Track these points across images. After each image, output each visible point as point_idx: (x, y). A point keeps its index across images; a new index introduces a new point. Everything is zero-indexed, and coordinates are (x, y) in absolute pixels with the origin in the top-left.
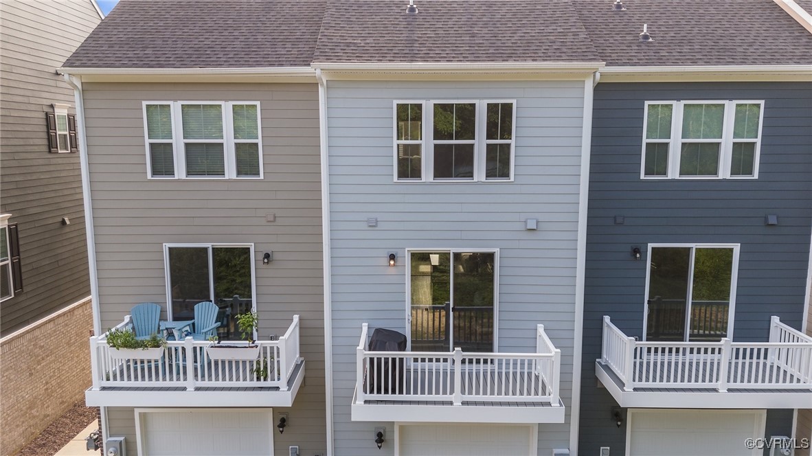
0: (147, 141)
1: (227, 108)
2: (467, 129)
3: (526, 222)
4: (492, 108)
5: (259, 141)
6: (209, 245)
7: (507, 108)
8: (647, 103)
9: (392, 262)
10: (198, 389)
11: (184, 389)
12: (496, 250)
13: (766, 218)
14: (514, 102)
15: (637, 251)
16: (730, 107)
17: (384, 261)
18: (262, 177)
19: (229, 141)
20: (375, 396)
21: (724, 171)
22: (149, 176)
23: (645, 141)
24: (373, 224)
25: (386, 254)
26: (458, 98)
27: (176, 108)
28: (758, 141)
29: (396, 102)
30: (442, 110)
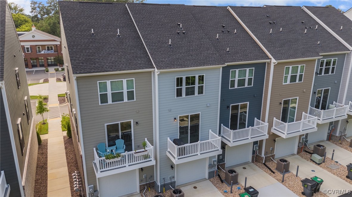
0: (99, 93)
1: (125, 81)
2: (193, 83)
3: (207, 105)
4: (199, 76)
5: (134, 90)
6: (119, 122)
7: (203, 76)
8: (231, 70)
9: (176, 120)
10: (129, 166)
11: (125, 166)
12: (200, 113)
13: (254, 95)
14: (204, 75)
15: (228, 107)
16: (248, 69)
17: (173, 120)
18: (135, 100)
19: (125, 91)
20: (180, 157)
21: (246, 86)
22: (100, 104)
23: (230, 79)
24: (170, 111)
25: (173, 118)
26: (191, 75)
27: (108, 83)
28: (253, 77)
29: (176, 77)
30: (187, 78)
